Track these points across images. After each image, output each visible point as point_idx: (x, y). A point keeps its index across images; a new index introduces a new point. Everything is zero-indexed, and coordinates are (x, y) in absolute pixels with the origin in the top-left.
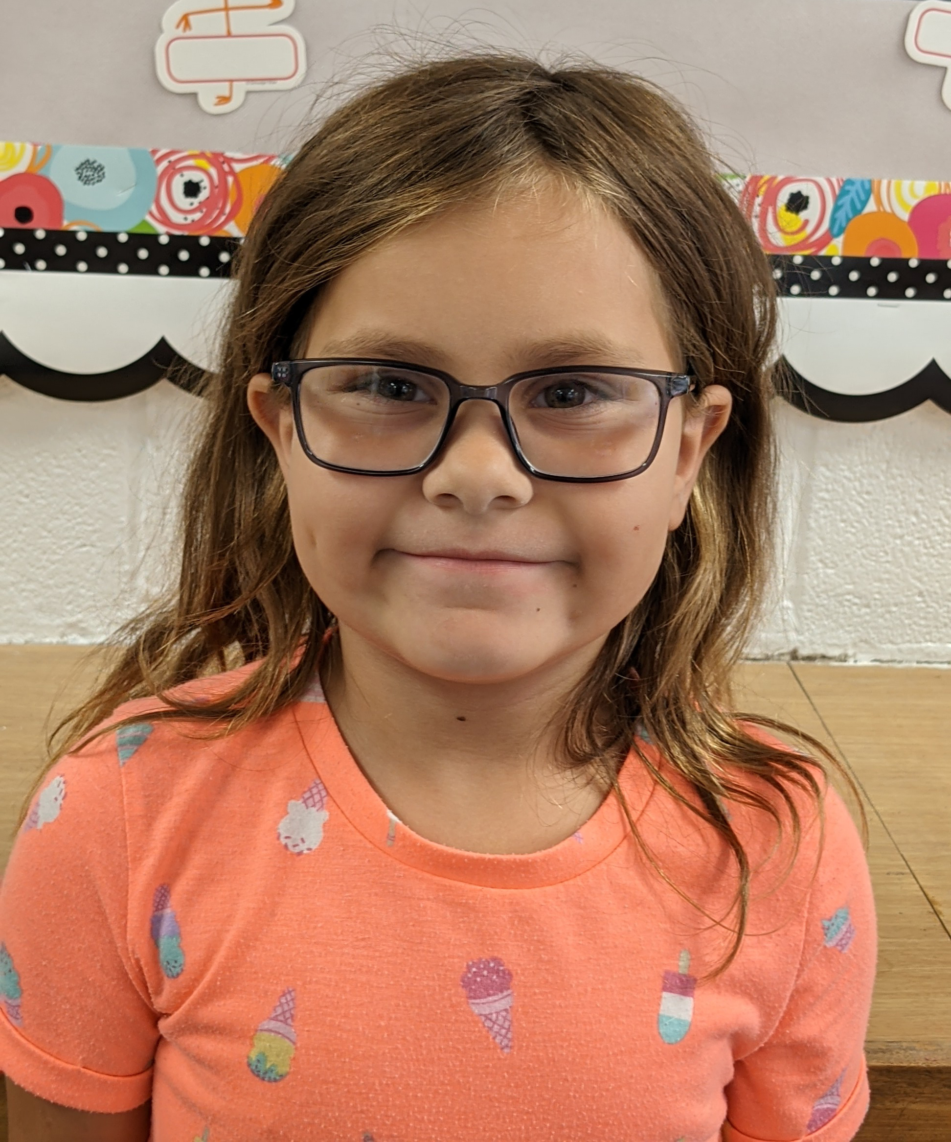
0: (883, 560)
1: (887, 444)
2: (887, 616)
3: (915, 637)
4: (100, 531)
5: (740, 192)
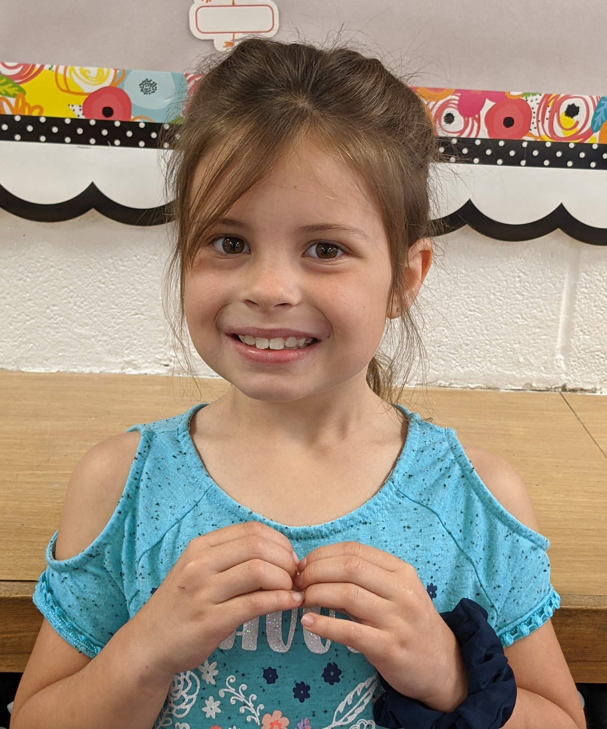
4: (147, 305)
5: (538, 104)
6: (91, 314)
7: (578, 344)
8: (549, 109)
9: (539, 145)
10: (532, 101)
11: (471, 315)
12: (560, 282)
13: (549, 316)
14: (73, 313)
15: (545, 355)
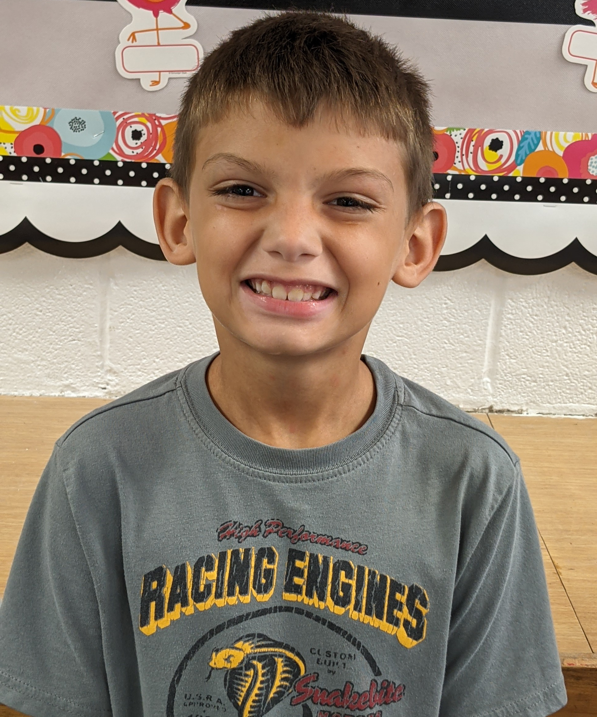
0: (545, 355)
1: (548, 287)
2: (547, 387)
3: (563, 400)
4: (83, 332)
5: (462, 138)
6: (30, 340)
7: (504, 367)
8: (473, 143)
9: (464, 178)
10: (456, 136)
11: (399, 340)
12: (486, 309)
13: (475, 342)
14: (12, 339)
15: (472, 379)
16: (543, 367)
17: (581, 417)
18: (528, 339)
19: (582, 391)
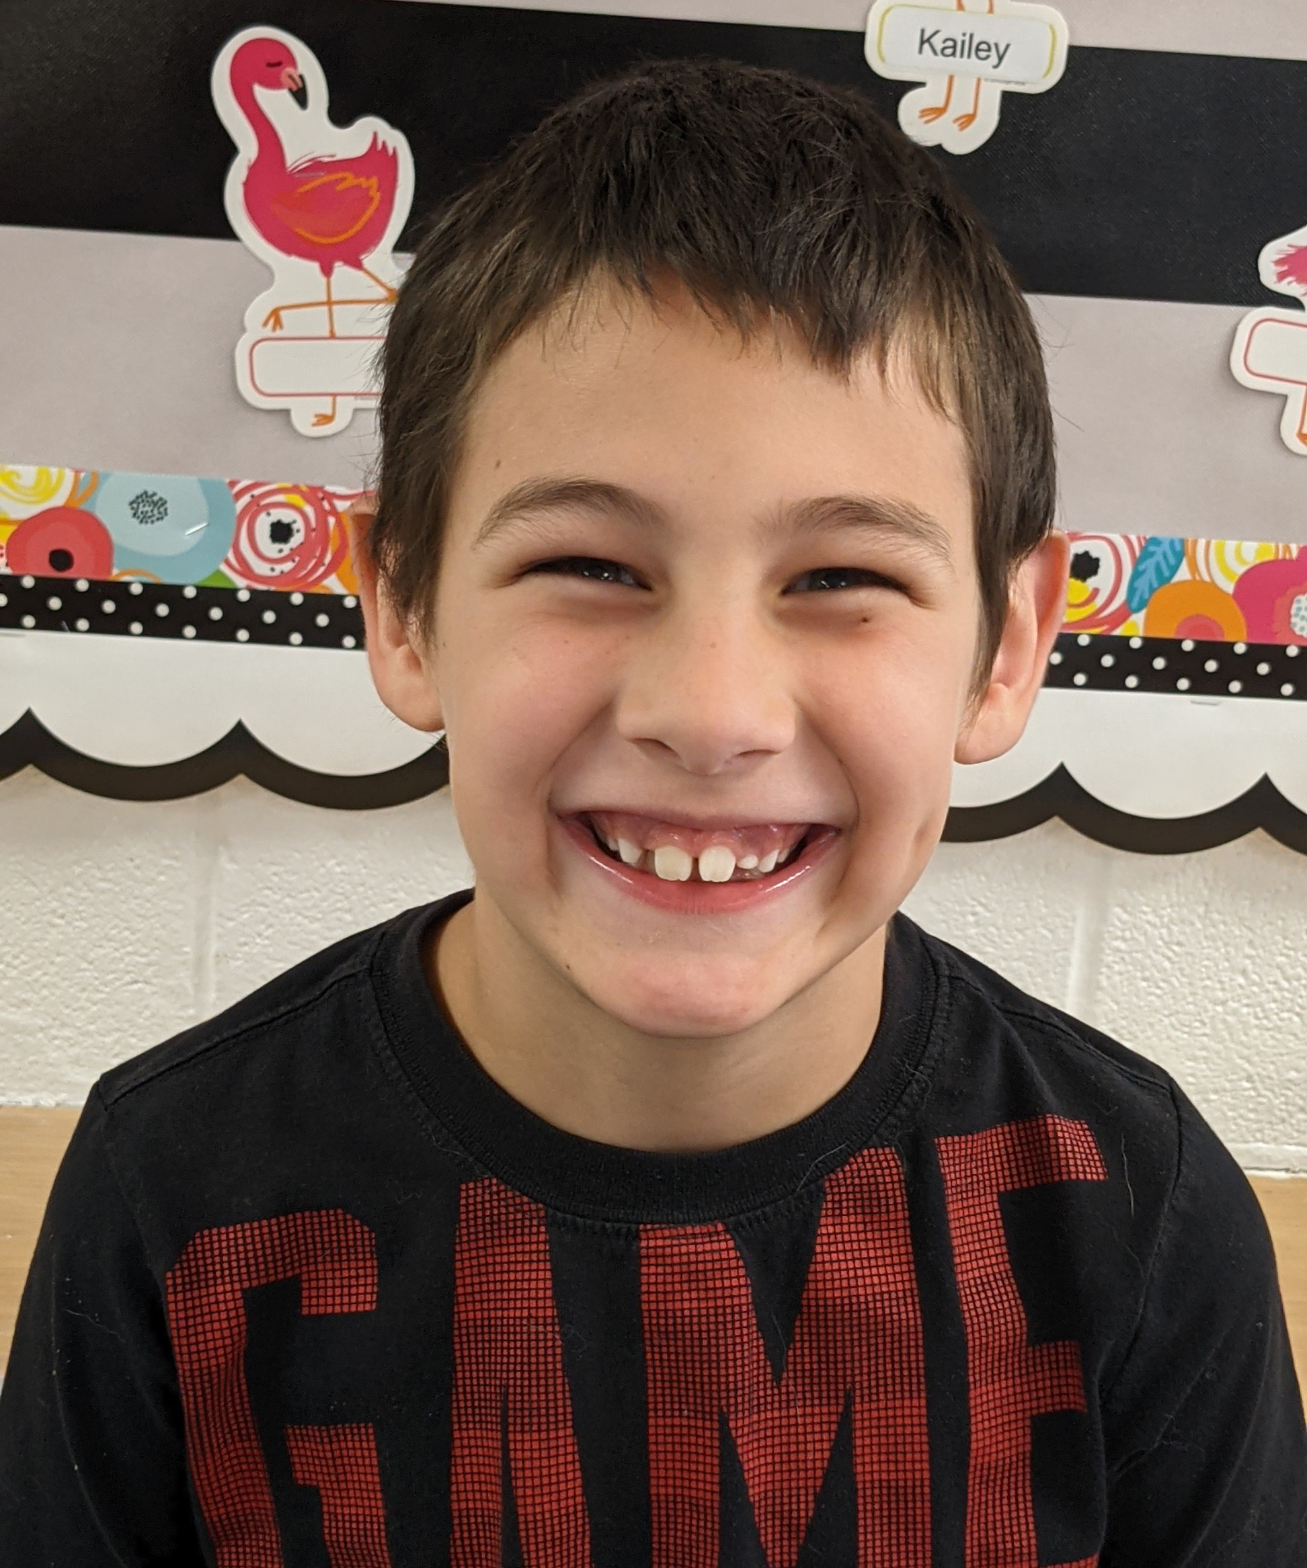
0: (1199, 1032)
1: (1205, 880)
4: (156, 964)
12: (1066, 927)
16: (1195, 1059)
17: (1283, 1175)
18: (1158, 996)
19: (1285, 1115)
